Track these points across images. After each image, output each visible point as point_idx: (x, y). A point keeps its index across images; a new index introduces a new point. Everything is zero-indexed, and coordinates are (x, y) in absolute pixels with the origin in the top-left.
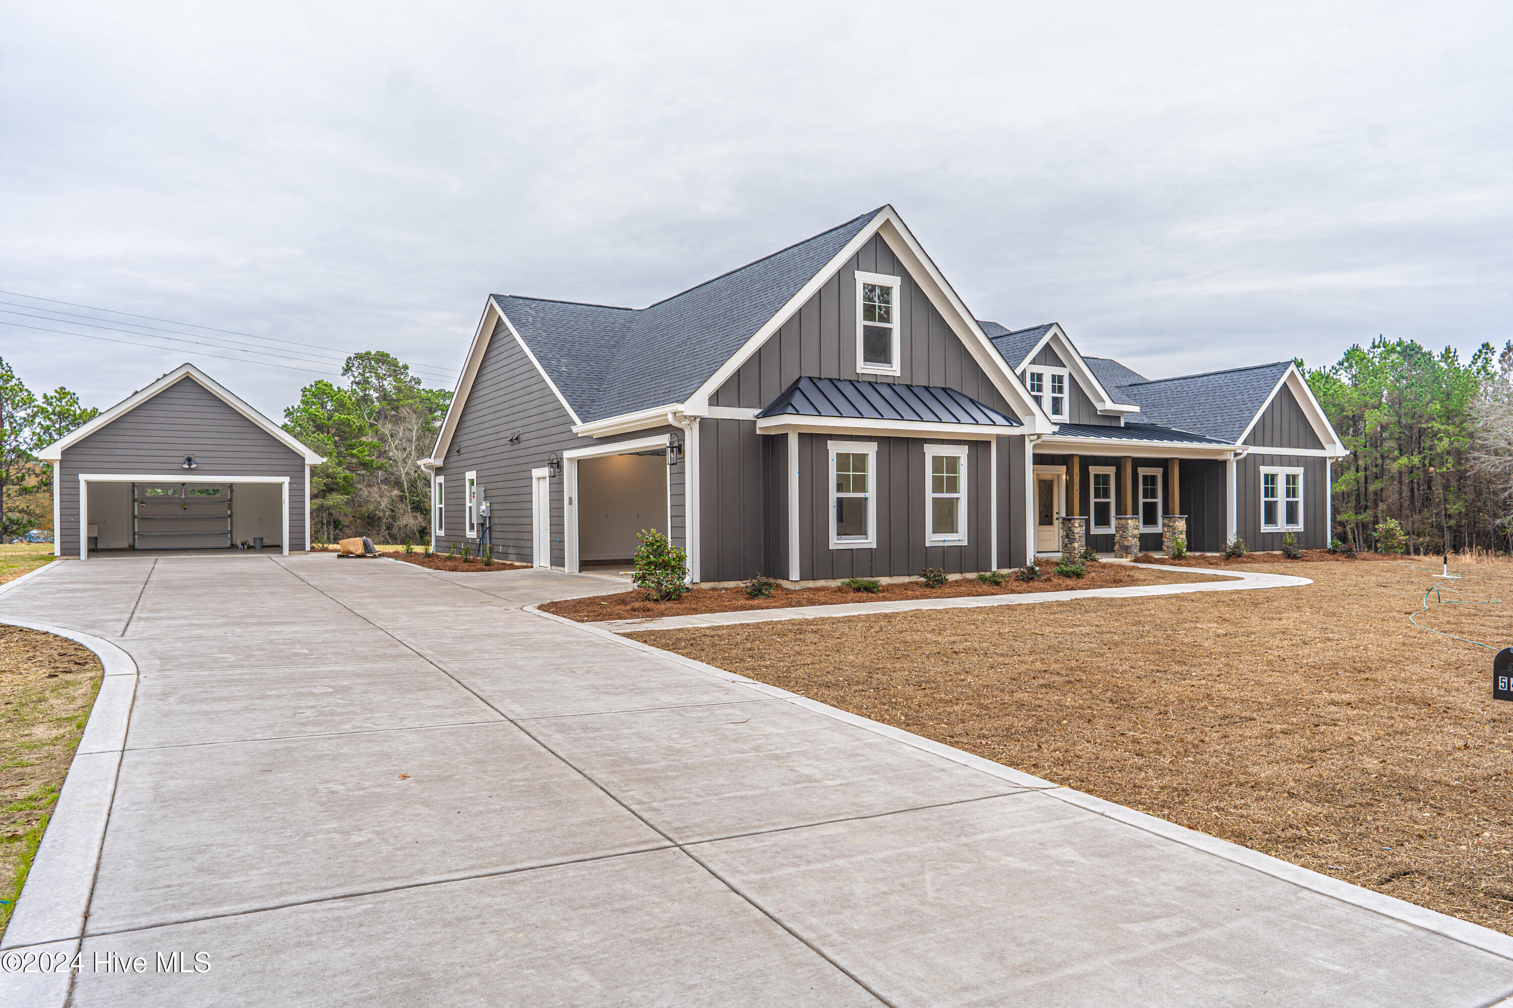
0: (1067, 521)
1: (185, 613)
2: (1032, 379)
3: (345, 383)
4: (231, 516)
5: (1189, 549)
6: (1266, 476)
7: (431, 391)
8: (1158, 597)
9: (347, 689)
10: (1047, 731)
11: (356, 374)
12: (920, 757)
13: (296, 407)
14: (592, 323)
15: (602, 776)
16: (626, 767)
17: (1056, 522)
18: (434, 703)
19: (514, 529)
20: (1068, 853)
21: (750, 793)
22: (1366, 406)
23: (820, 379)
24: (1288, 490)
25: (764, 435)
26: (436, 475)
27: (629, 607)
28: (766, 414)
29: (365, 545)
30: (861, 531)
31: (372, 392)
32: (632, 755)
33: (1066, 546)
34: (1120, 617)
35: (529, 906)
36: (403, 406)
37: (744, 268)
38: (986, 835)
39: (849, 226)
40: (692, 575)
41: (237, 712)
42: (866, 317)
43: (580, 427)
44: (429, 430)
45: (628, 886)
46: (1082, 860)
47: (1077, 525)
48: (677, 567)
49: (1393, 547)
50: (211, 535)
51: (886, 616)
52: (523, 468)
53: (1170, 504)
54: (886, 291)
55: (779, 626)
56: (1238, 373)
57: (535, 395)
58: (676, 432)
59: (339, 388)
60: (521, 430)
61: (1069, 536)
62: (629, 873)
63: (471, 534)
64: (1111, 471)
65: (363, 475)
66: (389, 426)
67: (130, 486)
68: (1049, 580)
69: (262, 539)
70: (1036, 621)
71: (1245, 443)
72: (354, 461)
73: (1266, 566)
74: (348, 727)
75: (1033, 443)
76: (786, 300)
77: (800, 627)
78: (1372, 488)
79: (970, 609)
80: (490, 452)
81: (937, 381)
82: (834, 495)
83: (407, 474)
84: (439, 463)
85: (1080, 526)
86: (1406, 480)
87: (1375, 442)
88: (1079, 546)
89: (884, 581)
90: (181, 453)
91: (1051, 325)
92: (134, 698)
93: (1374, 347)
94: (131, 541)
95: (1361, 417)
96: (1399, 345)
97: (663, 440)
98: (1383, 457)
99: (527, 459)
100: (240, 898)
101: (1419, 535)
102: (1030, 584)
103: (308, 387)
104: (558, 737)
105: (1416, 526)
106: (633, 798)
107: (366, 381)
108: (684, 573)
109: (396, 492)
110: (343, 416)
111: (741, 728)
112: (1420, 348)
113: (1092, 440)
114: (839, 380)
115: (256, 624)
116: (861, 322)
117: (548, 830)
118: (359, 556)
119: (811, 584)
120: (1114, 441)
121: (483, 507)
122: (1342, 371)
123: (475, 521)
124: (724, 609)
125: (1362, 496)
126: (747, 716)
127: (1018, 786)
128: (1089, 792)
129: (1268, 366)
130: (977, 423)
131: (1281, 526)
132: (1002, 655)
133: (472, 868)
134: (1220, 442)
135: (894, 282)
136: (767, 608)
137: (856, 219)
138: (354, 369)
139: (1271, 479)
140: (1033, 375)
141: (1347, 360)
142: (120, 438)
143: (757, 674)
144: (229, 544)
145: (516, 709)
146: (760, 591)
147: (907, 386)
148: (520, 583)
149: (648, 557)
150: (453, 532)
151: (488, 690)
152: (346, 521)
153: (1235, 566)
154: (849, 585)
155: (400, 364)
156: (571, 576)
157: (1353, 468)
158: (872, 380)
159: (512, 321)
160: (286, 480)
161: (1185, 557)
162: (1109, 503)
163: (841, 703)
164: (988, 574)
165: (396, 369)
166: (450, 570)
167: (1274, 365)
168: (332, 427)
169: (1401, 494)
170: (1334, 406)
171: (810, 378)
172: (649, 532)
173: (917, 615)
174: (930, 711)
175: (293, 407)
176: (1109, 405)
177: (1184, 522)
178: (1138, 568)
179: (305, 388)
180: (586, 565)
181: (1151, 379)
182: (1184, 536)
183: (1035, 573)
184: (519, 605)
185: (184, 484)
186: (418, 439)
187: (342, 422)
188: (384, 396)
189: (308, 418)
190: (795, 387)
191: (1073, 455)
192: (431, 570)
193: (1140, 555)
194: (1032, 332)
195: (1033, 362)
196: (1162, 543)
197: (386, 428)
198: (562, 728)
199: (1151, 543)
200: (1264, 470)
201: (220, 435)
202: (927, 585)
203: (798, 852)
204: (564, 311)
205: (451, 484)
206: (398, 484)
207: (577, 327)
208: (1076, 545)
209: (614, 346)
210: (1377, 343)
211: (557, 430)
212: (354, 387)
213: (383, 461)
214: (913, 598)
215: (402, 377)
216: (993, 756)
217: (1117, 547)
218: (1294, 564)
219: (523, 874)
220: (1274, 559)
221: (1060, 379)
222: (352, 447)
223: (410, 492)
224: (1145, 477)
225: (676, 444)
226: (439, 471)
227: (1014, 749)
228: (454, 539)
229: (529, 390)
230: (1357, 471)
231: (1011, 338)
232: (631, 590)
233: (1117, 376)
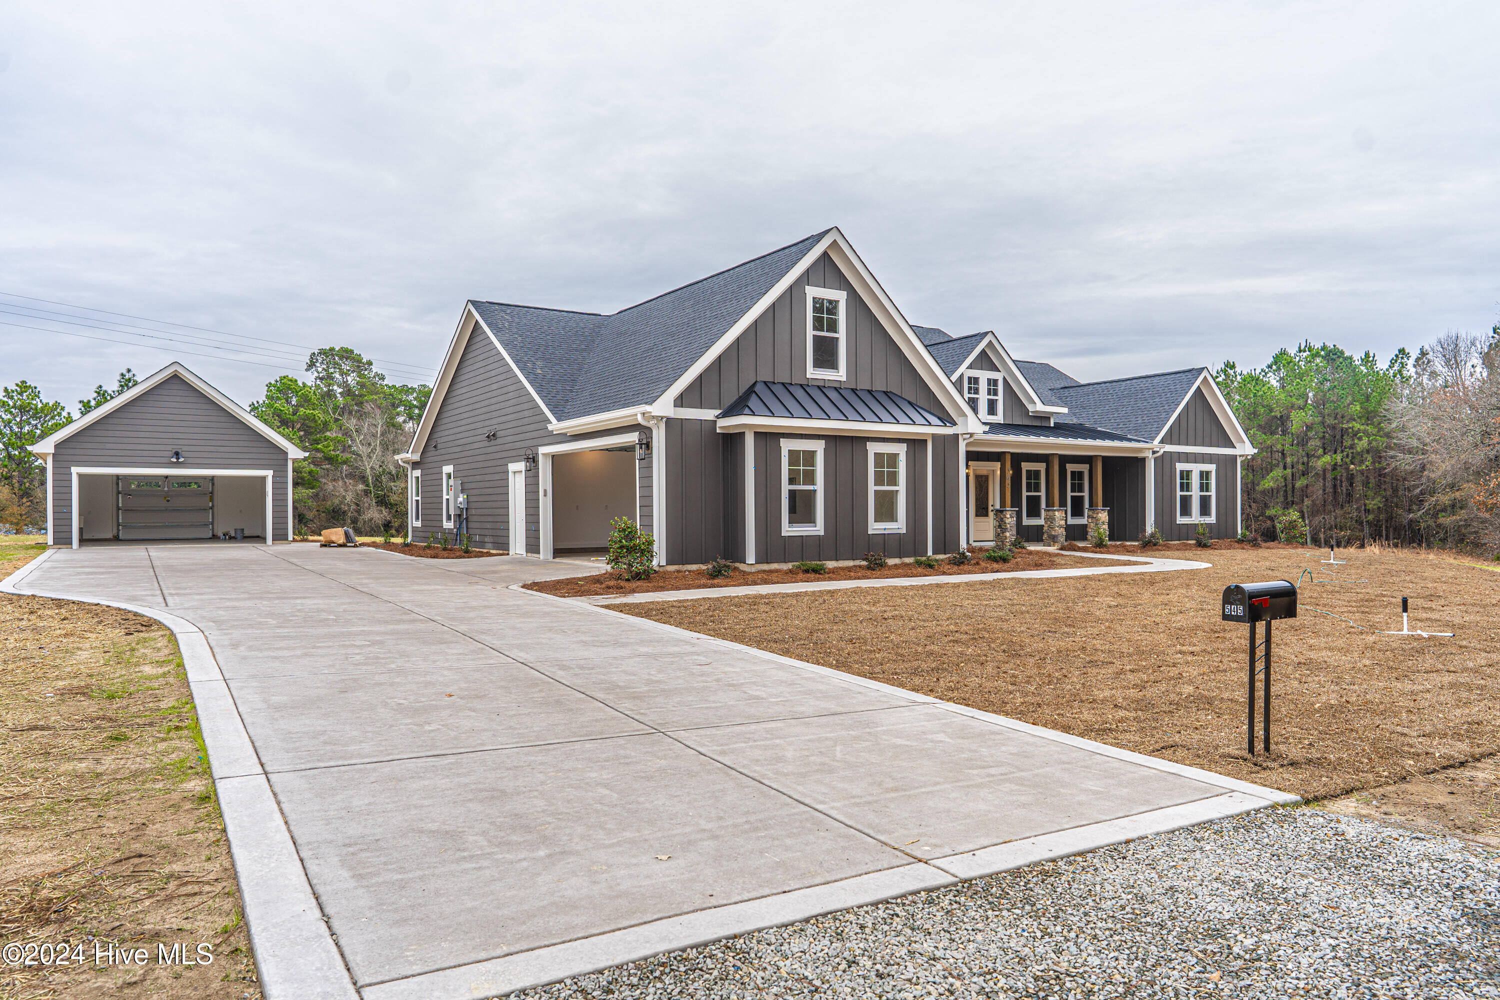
0: (999, 512)
1: (207, 590)
2: (970, 383)
3: (309, 379)
4: (212, 508)
5: (1111, 538)
6: (1182, 472)
7: (394, 386)
8: (1070, 578)
9: (381, 643)
10: (946, 670)
11: (320, 369)
12: (844, 686)
13: (261, 402)
14: (564, 329)
15: (600, 695)
16: (618, 690)
17: (991, 514)
18: (455, 651)
19: (490, 519)
20: (941, 737)
21: (713, 705)
22: (1292, 407)
23: (774, 383)
24: (1202, 485)
25: (723, 434)
26: (413, 469)
27: (603, 586)
28: (726, 414)
29: (347, 534)
30: (810, 519)
31: (335, 387)
32: (622, 684)
33: (999, 535)
34: (1031, 593)
35: (562, 761)
36: (367, 402)
37: (706, 279)
38: (884, 728)
39: (800, 245)
40: (659, 559)
41: (299, 657)
42: (815, 328)
43: (555, 425)
44: (394, 426)
45: (628, 752)
46: (950, 741)
47: (1008, 516)
48: (646, 551)
49: (1295, 537)
50: (192, 526)
51: (829, 591)
52: (500, 462)
53: (1094, 497)
54: (834, 305)
55: (737, 599)
56: (1157, 378)
57: (511, 395)
58: (644, 431)
59: (303, 383)
60: (498, 427)
61: (1001, 526)
62: (629, 745)
63: (448, 525)
64: (1041, 467)
65: (327, 470)
66: (354, 421)
67: (115, 478)
68: (978, 564)
69: (243, 530)
70: (959, 596)
71: (1162, 442)
72: (320, 455)
73: (1177, 553)
74: (393, 666)
75: (966, 442)
76: (743, 312)
77: (754, 601)
78: (1298, 484)
79: (903, 587)
80: (468, 447)
81: (879, 386)
82: (785, 487)
83: (372, 468)
84: (416, 457)
85: (1012, 517)
86: (1329, 476)
87: (1303, 441)
88: (1010, 535)
89: (831, 564)
90: (169, 448)
91: (986, 333)
92: (211, 648)
93: (1300, 351)
94: (115, 531)
95: (1288, 417)
96: (1322, 349)
97: (632, 438)
98: (1308, 455)
99: (504, 454)
100: (360, 756)
101: (1341, 529)
102: (961, 567)
103: (273, 382)
104: (561, 673)
105: (1338, 520)
106: (626, 707)
107: (330, 377)
108: (652, 556)
109: (361, 487)
110: (308, 412)
111: (705, 668)
112: (1342, 353)
113: (1023, 438)
114: (791, 384)
115: (278, 598)
116: (810, 333)
117: (565, 724)
118: (340, 546)
119: (765, 567)
120: (1042, 439)
121: (460, 499)
122: (1271, 374)
123: (452, 512)
124: (688, 587)
125: (1290, 493)
126: (709, 661)
127: (915, 702)
128: (968, 705)
129: (1184, 372)
130: (914, 423)
131: (1195, 518)
132: (924, 621)
133: (518, 743)
134: (1139, 441)
135: (840, 296)
136: (726, 586)
137: (807, 239)
138: (318, 365)
139: (1185, 475)
140: (970, 378)
141: (1276, 363)
142: (110, 433)
143: (717, 634)
144: (210, 535)
145: (522, 656)
146: (720, 572)
147: (852, 389)
148: (500, 568)
149: (620, 541)
150: (430, 523)
151: (497, 643)
152: (310, 515)
153: (1149, 553)
154: (799, 567)
155: (364, 360)
156: (545, 562)
157: (1281, 465)
158: (821, 384)
159: (489, 325)
160: (269, 473)
161: (1105, 546)
162: (1039, 497)
163: (786, 653)
164: (924, 558)
165: (360, 365)
166: (431, 557)
167: (1190, 371)
168: (297, 422)
169: (1324, 490)
170: (1263, 406)
171: (765, 382)
172: (621, 520)
173: (855, 591)
174: (856, 658)
175: (258, 402)
176: (1040, 407)
177: (1106, 513)
178: (1062, 555)
179: (270, 383)
180: (559, 552)
181: (1083, 382)
182: (1106, 527)
183: (966, 557)
184: (504, 585)
185: (167, 477)
186: (382, 435)
187: (307, 417)
188: (348, 392)
189: (273, 414)
190: (751, 390)
191: (1004, 453)
192: (413, 558)
193: (1066, 544)
194: (970, 339)
195: (970, 367)
196: (1087, 533)
197: (351, 423)
198: (564, 668)
199: (1076, 534)
200: (1180, 467)
201: (205, 431)
202: (869, 568)
203: (748, 736)
204: (538, 316)
205: (428, 478)
206: (363, 479)
207: (550, 331)
208: (1008, 534)
209: (585, 350)
210: (1302, 347)
211: (532, 427)
212: (318, 382)
213: (347, 455)
214: (855, 579)
215: (366, 373)
216: (902, 685)
217: (1045, 536)
218: (1204, 552)
219: (555, 746)
220: (1187, 547)
221: (995, 382)
222: (317, 442)
223: (374, 487)
224: (1073, 473)
225: (645, 441)
226: (415, 465)
227: (917, 681)
228: (431, 529)
229: (505, 390)
230: (1285, 468)
231: (951, 344)
232: (604, 572)
233: (1051, 379)
